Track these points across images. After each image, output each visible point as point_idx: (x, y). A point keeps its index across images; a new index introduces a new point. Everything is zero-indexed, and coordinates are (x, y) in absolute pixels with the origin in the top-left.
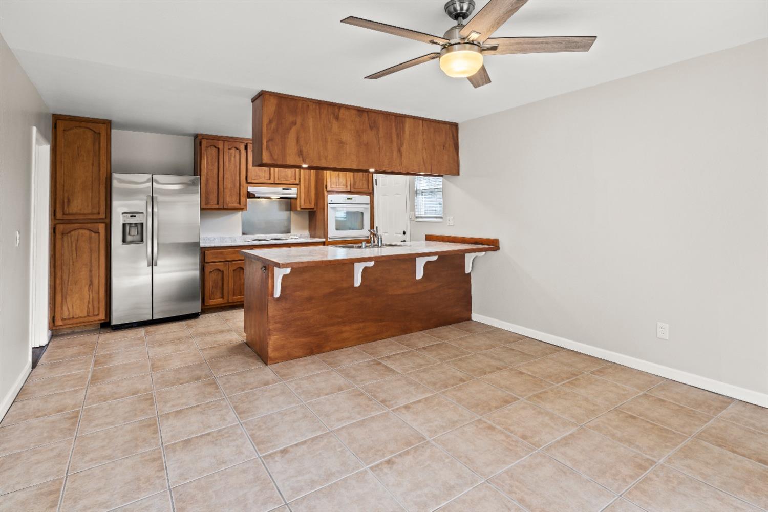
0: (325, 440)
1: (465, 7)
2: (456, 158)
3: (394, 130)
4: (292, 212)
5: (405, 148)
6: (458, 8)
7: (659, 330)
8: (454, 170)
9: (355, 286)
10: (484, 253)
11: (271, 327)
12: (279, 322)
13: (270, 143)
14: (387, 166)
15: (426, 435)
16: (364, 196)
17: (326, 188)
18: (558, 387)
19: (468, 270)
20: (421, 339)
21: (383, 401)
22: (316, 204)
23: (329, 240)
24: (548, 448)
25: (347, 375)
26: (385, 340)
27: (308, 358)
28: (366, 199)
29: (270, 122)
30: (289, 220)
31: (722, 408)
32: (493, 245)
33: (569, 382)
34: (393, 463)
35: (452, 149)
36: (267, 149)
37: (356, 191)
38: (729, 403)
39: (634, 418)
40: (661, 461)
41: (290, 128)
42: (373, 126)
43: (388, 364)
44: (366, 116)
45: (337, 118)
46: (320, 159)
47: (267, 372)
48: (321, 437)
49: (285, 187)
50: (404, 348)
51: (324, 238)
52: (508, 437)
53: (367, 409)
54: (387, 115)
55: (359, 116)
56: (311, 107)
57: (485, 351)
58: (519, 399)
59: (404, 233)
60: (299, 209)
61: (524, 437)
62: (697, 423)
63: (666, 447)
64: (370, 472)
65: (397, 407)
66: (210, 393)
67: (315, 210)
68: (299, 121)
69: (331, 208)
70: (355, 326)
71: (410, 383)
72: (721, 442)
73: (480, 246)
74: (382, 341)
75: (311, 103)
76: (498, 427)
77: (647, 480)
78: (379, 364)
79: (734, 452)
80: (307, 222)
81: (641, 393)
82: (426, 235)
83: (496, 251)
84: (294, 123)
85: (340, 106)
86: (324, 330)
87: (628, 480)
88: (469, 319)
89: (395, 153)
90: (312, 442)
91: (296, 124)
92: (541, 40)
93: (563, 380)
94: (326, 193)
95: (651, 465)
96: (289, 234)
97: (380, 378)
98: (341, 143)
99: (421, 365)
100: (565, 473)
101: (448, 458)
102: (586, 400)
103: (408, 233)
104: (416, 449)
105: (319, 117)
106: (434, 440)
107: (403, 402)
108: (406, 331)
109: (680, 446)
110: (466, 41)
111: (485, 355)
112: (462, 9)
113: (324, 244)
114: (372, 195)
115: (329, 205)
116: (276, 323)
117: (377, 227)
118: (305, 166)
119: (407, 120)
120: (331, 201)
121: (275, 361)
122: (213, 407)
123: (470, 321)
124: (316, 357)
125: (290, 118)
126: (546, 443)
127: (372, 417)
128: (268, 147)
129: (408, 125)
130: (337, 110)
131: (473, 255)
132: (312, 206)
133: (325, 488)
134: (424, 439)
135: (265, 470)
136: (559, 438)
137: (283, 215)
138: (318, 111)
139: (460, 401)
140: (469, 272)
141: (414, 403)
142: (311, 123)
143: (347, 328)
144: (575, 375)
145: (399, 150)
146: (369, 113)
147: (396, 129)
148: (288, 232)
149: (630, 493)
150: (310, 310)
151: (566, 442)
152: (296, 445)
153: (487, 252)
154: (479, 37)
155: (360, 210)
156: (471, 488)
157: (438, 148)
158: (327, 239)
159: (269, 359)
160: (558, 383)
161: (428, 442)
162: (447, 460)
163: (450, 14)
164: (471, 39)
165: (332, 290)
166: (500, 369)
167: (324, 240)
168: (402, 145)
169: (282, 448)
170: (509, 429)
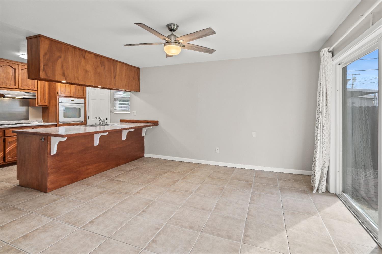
0: (110, 213)
1: (175, 28)
2: (138, 84)
3: (112, 67)
4: (29, 107)
5: (117, 77)
6: (173, 27)
7: (216, 150)
8: (138, 90)
9: (95, 145)
10: (152, 127)
11: (49, 172)
12: (54, 168)
13: (45, 67)
14: (109, 85)
15: (152, 199)
16: (81, 99)
17: (58, 94)
18: (189, 174)
19: (143, 135)
20: (126, 167)
21: (126, 193)
22: (49, 103)
23: (59, 123)
24: (195, 192)
25: (100, 187)
26: (109, 170)
27: (71, 185)
28: (82, 101)
29: (45, 54)
30: (28, 112)
31: (234, 171)
32: (156, 123)
33: (192, 172)
34: (146, 211)
35: (137, 80)
36: (43, 70)
37: (76, 96)
38: (235, 169)
39: (214, 178)
40: (225, 187)
41: (58, 60)
42: (102, 64)
43: (118, 179)
44: (99, 59)
45: (84, 57)
46: (75, 79)
47: (50, 196)
48: (107, 212)
49: (27, 91)
50: (121, 172)
51: (56, 122)
52: (181, 192)
53: (121, 197)
54: (109, 60)
55: (96, 58)
56: (70, 49)
57: (157, 167)
58: (178, 180)
59: (107, 119)
60: (37, 105)
61: (187, 191)
62: (229, 176)
63: (225, 183)
64: (138, 216)
65: (134, 194)
66: (18, 213)
67: (48, 106)
68: (63, 56)
69: (61, 105)
70: (95, 165)
71: (133, 184)
72: (237, 179)
73: (149, 124)
74: (108, 171)
75: (70, 47)
76: (176, 190)
77: (224, 193)
78: (113, 180)
79: (240, 180)
80: (41, 113)
81: (213, 171)
82: (121, 120)
83: (157, 126)
84: (60, 57)
85: (86, 51)
86: (79, 169)
87: (220, 194)
88: (143, 156)
89: (113, 79)
90: (103, 215)
91: (61, 58)
92: (200, 47)
93: (189, 172)
94: (57, 96)
95: (224, 189)
96: (28, 121)
97: (118, 185)
98: (86, 72)
99: (134, 177)
100: (203, 197)
101: (165, 204)
102: (199, 176)
103: (109, 119)
104: (152, 204)
105: (74, 55)
106: (156, 200)
107: (135, 191)
108: (118, 165)
109: (228, 182)
110: (177, 42)
111: (158, 169)
112: (174, 28)
113: (56, 126)
114: (85, 99)
115: (59, 103)
116: (52, 169)
117: (88, 116)
118: (64, 82)
119: (118, 63)
120: (61, 101)
121: (52, 190)
122: (27, 218)
123: (144, 157)
124: (76, 184)
125: (58, 54)
126: (194, 191)
127: (125, 199)
128: (44, 69)
129: (119, 65)
130: (84, 53)
131: (147, 128)
132: (46, 104)
133: (123, 227)
134: (153, 201)
135: (87, 231)
136: (197, 189)
137: (24, 109)
138: (74, 52)
139: (158, 185)
140: (144, 136)
141: (140, 190)
142: (70, 59)
143: (90, 167)
144: (192, 170)
145: (115, 78)
146: (101, 57)
147: (113, 67)
148: (27, 119)
149: (221, 197)
150: (71, 160)
151: (199, 189)
152: (96, 218)
153: (154, 127)
154: (183, 42)
155: (79, 107)
156: (178, 209)
157: (131, 78)
158: (58, 123)
159: (48, 190)
160: (188, 173)
161: (155, 201)
162: (165, 205)
163: (169, 28)
164: (179, 42)
165: (83, 148)
166: (166, 172)
167: (56, 123)
168: (116, 75)
169: (90, 221)
170: (180, 190)
